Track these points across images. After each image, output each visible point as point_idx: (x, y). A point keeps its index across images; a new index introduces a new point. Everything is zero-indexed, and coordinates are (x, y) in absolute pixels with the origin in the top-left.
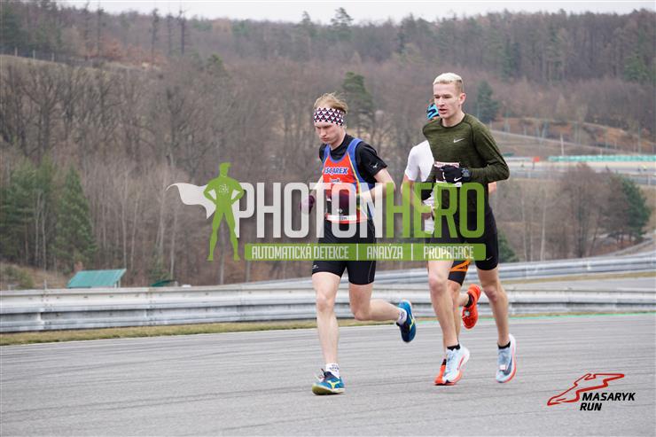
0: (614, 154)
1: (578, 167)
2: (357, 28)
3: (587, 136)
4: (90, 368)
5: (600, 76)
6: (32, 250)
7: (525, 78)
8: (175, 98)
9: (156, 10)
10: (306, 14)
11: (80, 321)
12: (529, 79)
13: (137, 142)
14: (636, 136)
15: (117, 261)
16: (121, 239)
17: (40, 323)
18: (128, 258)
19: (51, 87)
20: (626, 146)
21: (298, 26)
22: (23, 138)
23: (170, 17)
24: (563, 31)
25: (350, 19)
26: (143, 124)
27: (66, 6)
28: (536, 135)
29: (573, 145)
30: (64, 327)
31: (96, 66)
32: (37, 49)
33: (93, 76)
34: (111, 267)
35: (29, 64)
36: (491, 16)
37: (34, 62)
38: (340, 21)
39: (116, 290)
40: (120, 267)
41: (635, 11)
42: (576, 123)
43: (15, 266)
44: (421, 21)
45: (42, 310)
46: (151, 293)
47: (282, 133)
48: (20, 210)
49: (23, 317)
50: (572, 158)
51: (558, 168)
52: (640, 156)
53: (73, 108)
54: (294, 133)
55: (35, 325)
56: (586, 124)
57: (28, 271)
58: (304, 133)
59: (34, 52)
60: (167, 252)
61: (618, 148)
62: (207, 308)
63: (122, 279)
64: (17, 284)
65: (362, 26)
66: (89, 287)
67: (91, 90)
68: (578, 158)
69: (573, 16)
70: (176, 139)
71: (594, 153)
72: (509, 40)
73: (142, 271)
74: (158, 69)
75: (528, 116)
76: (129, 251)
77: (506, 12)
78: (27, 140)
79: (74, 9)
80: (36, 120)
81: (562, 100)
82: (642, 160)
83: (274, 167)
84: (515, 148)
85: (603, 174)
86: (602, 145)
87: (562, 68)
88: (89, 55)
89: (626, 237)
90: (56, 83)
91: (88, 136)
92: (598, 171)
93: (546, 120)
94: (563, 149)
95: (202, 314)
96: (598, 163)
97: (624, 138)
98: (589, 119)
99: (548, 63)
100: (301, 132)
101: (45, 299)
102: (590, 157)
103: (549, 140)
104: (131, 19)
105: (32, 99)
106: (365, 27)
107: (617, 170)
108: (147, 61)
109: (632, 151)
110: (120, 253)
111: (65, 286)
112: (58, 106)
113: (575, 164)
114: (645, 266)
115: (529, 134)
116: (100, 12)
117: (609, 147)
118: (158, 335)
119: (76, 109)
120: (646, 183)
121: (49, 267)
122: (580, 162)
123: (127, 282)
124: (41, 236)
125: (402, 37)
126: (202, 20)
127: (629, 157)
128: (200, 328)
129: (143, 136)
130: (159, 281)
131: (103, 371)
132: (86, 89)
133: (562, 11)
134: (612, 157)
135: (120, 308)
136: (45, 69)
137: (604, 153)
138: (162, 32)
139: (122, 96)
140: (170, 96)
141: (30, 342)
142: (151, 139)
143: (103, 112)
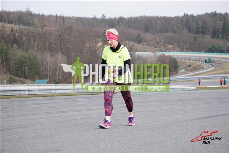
0: (171, 52)
1: (162, 55)
2: (107, 19)
3: (164, 47)
4: (40, 104)
5: (167, 32)
6: (25, 74)
7: (149, 32)
8: (61, 37)
9: (57, 14)
10: (95, 16)
11: (37, 93)
12: (150, 33)
13: (51, 47)
14: (176, 47)
15: (46, 77)
16: (47, 72)
17: (27, 93)
18: (49, 77)
19: (30, 33)
20: (173, 50)
21: (92, 19)
22: (23, 46)
23: (60, 16)
24: (158, 21)
25: (105, 17)
26: (53, 43)
27: (34, 13)
28: (152, 47)
29: (161, 49)
30: (33, 94)
31: (41, 28)
32: (27, 24)
33: (41, 31)
34: (45, 79)
35: (25, 28)
36: (141, 17)
37: (26, 27)
38: (103, 18)
39: (46, 85)
40: (47, 79)
41: (176, 16)
42: (161, 44)
43: (21, 79)
44: (123, 18)
45: (28, 90)
46: (55, 85)
47: (88, 45)
48: (23, 64)
49: (23, 91)
50: (161, 52)
51: (157, 55)
52: (177, 52)
53: (35, 39)
54: (91, 45)
55: (26, 93)
56: (164, 44)
57: (24, 80)
58: (94, 46)
59: (26, 25)
60: (59, 75)
61: (172, 50)
62: (69, 89)
63: (48, 82)
64: (21, 83)
65: (108, 19)
66: (39, 84)
67: (40, 34)
68: (162, 52)
69: (161, 17)
70: (61, 47)
71: (166, 51)
72: (145, 23)
73: (53, 80)
74: (57, 29)
75: (150, 42)
76: (49, 75)
77: (144, 16)
78: (24, 47)
79: (36, 14)
80: (26, 42)
81: (158, 38)
82: (177, 53)
83: (86, 54)
84: (147, 50)
85: (168, 57)
86: (168, 49)
87: (158, 30)
88: (40, 25)
89: (173, 72)
90: (31, 33)
91: (39, 46)
92: (167, 56)
93: (154, 43)
94: (158, 50)
95: (68, 91)
96: (167, 54)
97: (173, 48)
98: (165, 43)
99: (155, 29)
100: (93, 45)
101: (28, 87)
102: (165, 52)
103: (155, 48)
104: (50, 16)
105: (25, 36)
106: (109, 19)
107: (172, 55)
108: (54, 27)
109: (175, 51)
110: (47, 75)
111: (34, 84)
112: (32, 38)
113: (161, 54)
114: (178, 79)
115: (150, 46)
116: (43, 15)
117: (170, 50)
118: (57, 96)
119: (36, 39)
120: (178, 59)
121: (29, 79)
122: (163, 53)
123: (49, 83)
124: (27, 71)
125: (119, 22)
126: (68, 17)
127: (174, 52)
128: (67, 95)
129: (53, 46)
130: (57, 83)
131: (43, 105)
132: (39, 34)
133: (158, 16)
134: (170, 52)
135: (47, 89)
136: (29, 29)
137: (168, 51)
138: (58, 20)
139: (48, 36)
140: (60, 36)
141: (25, 97)
142: (55, 47)
143: (43, 40)
